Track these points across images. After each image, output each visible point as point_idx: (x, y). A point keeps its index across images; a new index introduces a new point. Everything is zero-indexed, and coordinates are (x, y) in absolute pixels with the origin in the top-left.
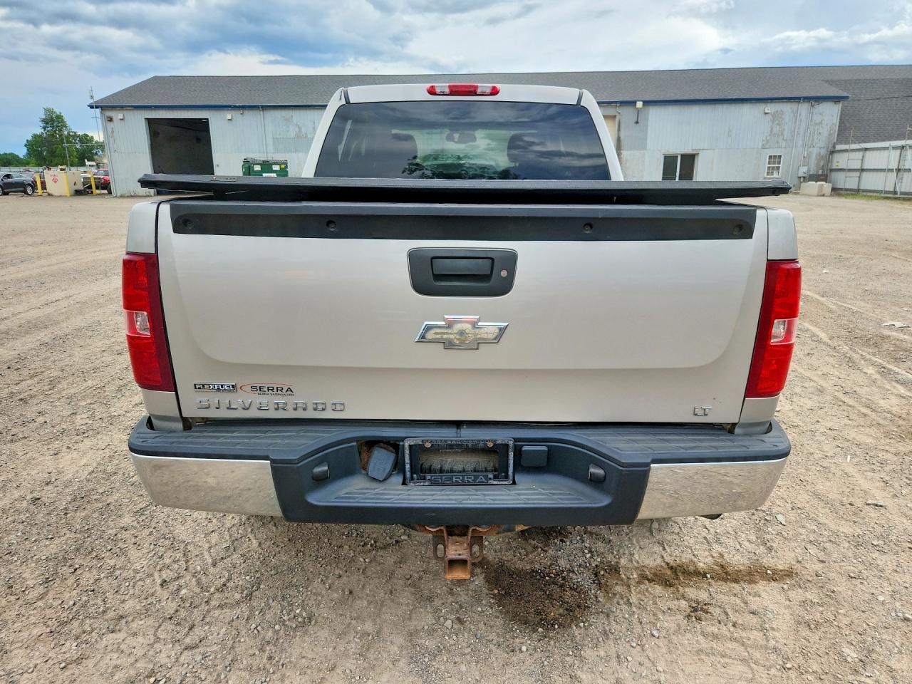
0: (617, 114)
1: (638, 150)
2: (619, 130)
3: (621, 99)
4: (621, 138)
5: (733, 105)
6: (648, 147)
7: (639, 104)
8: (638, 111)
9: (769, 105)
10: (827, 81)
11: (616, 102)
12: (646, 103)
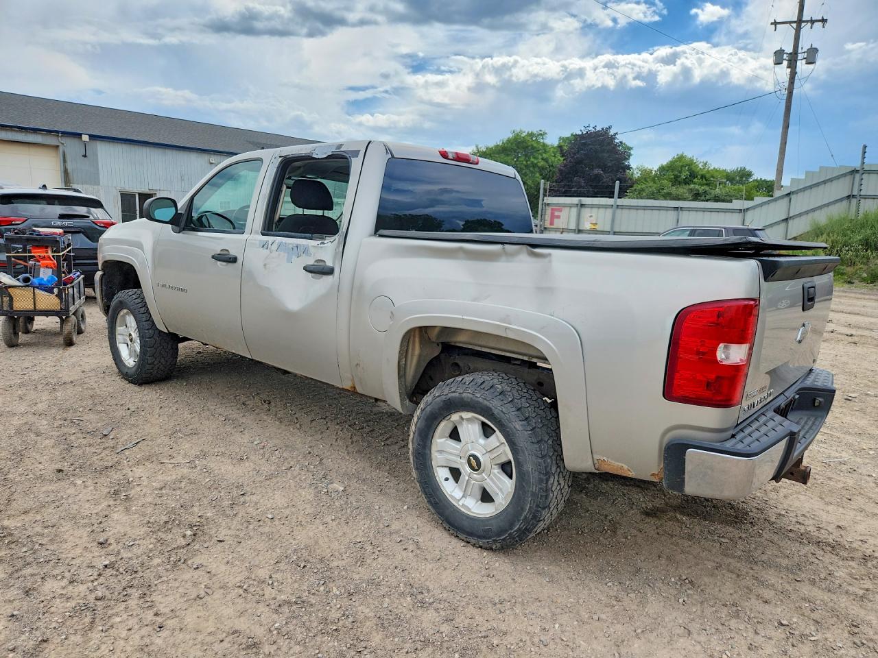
0: (60, 145)
1: (91, 184)
2: (65, 161)
3: (63, 130)
4: (69, 171)
5: (182, 152)
6: (101, 183)
7: (85, 138)
8: (85, 144)
9: (212, 156)
10: (250, 142)
11: (57, 132)
12: (92, 137)
